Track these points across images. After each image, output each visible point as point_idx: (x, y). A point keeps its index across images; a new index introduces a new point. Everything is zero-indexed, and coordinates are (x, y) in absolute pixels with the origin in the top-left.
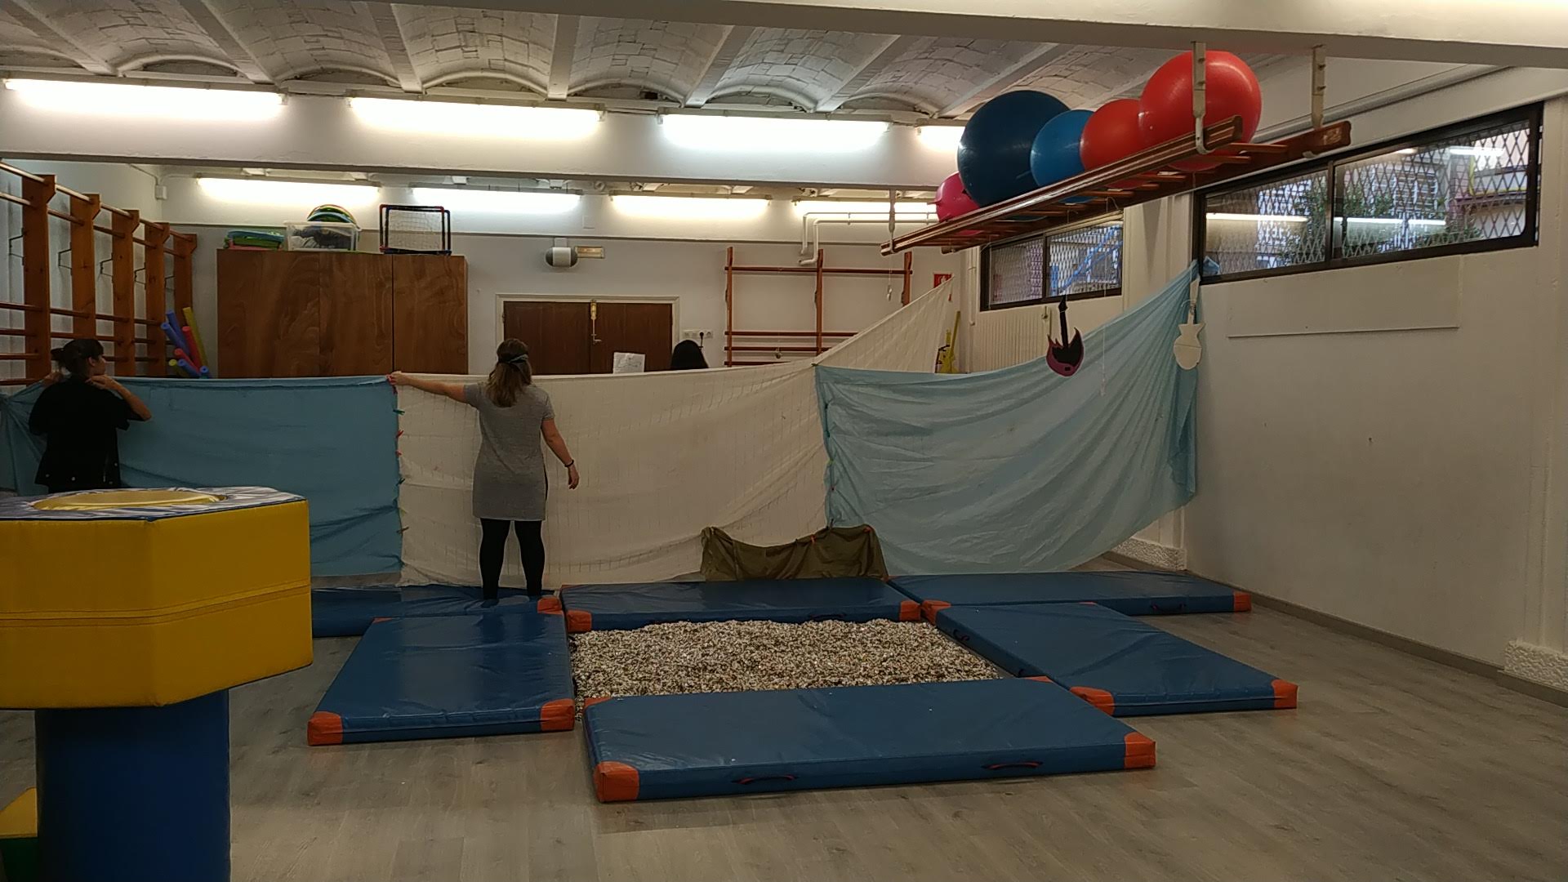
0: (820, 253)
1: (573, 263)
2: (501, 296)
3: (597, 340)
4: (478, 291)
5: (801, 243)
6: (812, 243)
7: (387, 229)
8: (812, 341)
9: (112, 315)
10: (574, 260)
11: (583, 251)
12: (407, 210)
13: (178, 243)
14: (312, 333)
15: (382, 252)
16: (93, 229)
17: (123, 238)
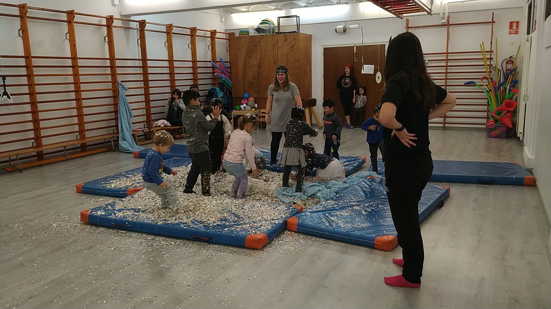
0: (448, 17)
2: (322, 46)
4: (315, 45)
5: (440, 14)
6: (445, 13)
7: (279, 25)
9: (191, 60)
10: (345, 30)
11: (351, 26)
12: (285, 18)
13: (229, 36)
14: (256, 63)
15: (275, 34)
16: (172, 34)
17: (193, 36)
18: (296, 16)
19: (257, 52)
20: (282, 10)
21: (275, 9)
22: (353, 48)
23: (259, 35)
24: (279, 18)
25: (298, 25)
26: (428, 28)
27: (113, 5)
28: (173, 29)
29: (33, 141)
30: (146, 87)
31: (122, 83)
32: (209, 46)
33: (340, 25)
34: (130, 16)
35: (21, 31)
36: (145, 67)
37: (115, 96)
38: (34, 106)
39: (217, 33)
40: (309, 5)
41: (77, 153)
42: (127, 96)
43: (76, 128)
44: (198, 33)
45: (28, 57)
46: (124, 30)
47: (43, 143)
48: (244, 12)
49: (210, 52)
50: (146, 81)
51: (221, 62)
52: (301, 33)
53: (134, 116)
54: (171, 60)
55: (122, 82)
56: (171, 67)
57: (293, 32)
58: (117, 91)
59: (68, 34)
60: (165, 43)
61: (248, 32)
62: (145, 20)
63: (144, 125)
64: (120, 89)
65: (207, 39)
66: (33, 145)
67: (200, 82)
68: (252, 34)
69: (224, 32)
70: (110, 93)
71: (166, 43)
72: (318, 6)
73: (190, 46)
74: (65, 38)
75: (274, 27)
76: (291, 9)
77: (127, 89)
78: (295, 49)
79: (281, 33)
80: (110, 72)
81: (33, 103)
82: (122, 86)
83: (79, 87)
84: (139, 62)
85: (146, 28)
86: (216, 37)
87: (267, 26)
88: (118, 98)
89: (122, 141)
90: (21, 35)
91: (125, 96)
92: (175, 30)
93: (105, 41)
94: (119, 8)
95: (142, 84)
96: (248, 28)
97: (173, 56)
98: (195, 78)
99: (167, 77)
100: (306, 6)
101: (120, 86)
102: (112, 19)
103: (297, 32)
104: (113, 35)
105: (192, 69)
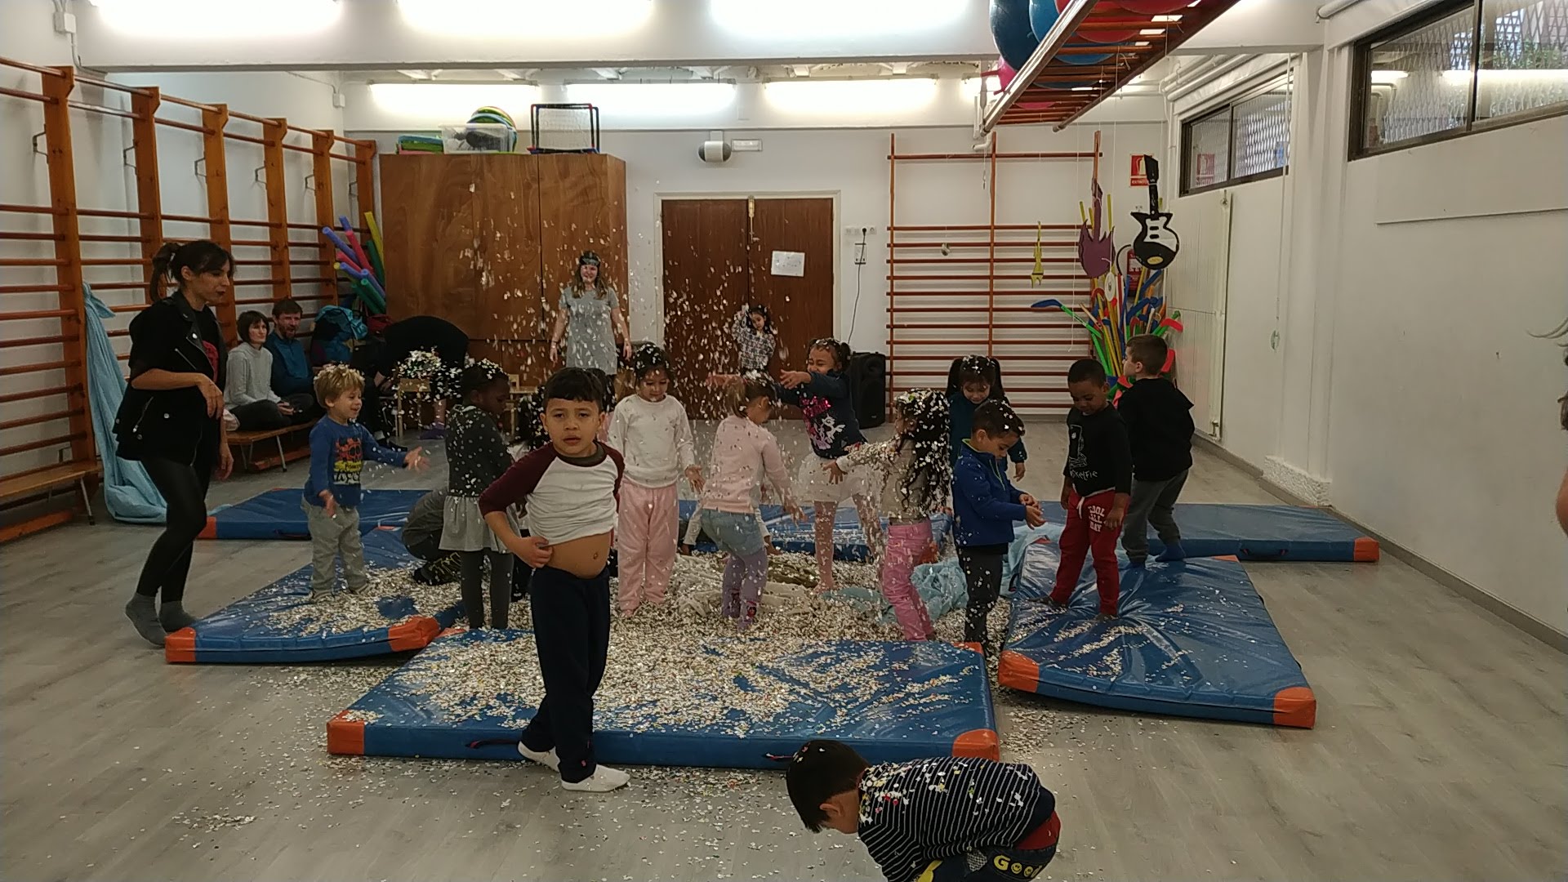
0: (994, 135)
1: (726, 157)
2: (659, 194)
3: (755, 239)
4: (636, 190)
7: (538, 128)
9: (267, 220)
10: (727, 154)
11: (741, 145)
12: (555, 108)
13: (357, 150)
14: (468, 234)
16: (225, 138)
17: (273, 146)
18: (586, 104)
19: (472, 204)
20: (536, 85)
21: (515, 80)
22: (745, 206)
23: (475, 155)
24: (535, 108)
25: (595, 132)
27: (60, 31)
32: (307, 178)
33: (713, 140)
34: (102, 71)
39: (336, 141)
40: (620, 77)
44: (291, 138)
46: (88, 116)
48: (415, 82)
49: (310, 199)
52: (604, 156)
54: (219, 221)
57: (580, 150)
58: (82, 320)
60: (197, 165)
61: (440, 144)
62: (156, 89)
65: (300, 156)
68: (452, 149)
72: (649, 82)
73: (263, 176)
75: (518, 132)
76: (564, 84)
78: (593, 201)
79: (543, 151)
85: (157, 115)
86: (330, 151)
87: (499, 128)
89: (122, 488)
94: (76, 43)
96: (440, 132)
97: (225, 208)
98: (279, 278)
100: (611, 81)
102: (67, 81)
103: (593, 152)
105: (269, 248)
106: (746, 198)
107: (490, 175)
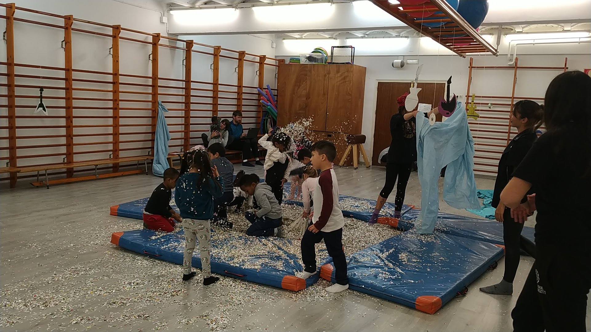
0: (517, 59)
2: (377, 80)
4: (369, 78)
5: (507, 55)
6: (513, 55)
7: (333, 55)
8: (509, 101)
9: (237, 85)
10: (402, 65)
11: (410, 61)
12: (340, 48)
13: (279, 63)
14: (304, 93)
15: (327, 64)
16: (220, 57)
17: (241, 60)
18: (351, 46)
19: (307, 82)
20: (337, 39)
21: (329, 37)
22: (410, 85)
23: (310, 64)
24: (333, 48)
25: (353, 57)
26: (494, 70)
27: (162, 22)
28: (220, 51)
29: (65, 156)
30: (187, 110)
31: (162, 104)
32: (257, 71)
33: (398, 60)
34: (177, 35)
35: (64, 42)
36: (187, 89)
37: (154, 117)
38: (69, 121)
39: (266, 59)
40: (366, 36)
41: (108, 172)
42: (166, 117)
43: (111, 147)
44: (247, 57)
45: (68, 70)
46: (170, 49)
47: (74, 160)
48: (297, 39)
49: (257, 78)
50: (187, 103)
51: (267, 89)
52: (355, 65)
53: (172, 139)
54: (215, 84)
55: (163, 102)
56: (215, 91)
57: (346, 63)
58: (157, 112)
59: (112, 49)
60: (211, 66)
61: (299, 60)
62: (193, 40)
63: (181, 149)
64: (159, 109)
65: (255, 64)
66: (64, 161)
67: (244, 108)
68: (303, 62)
69: (274, 58)
70: (149, 113)
71: (213, 65)
72: (376, 38)
73: (237, 71)
74: (109, 53)
75: (327, 56)
76: (346, 39)
77: (167, 109)
78: (347, 81)
79: (334, 63)
80: (151, 92)
81: (69, 118)
82: (162, 106)
83: (118, 104)
84: (183, 84)
85: (193, 49)
86: (265, 62)
87: (320, 55)
88: (156, 118)
89: (157, 165)
90: (64, 47)
91: (164, 118)
92: (222, 53)
93: (149, 59)
94: (167, 26)
95: (183, 106)
96: (299, 56)
97: (218, 79)
98: (239, 104)
99: (210, 101)
100: (362, 37)
101: (160, 106)
102: (158, 37)
103: (351, 64)
104: (158, 53)
105: (237, 94)
106: (410, 82)
107: (313, 72)
